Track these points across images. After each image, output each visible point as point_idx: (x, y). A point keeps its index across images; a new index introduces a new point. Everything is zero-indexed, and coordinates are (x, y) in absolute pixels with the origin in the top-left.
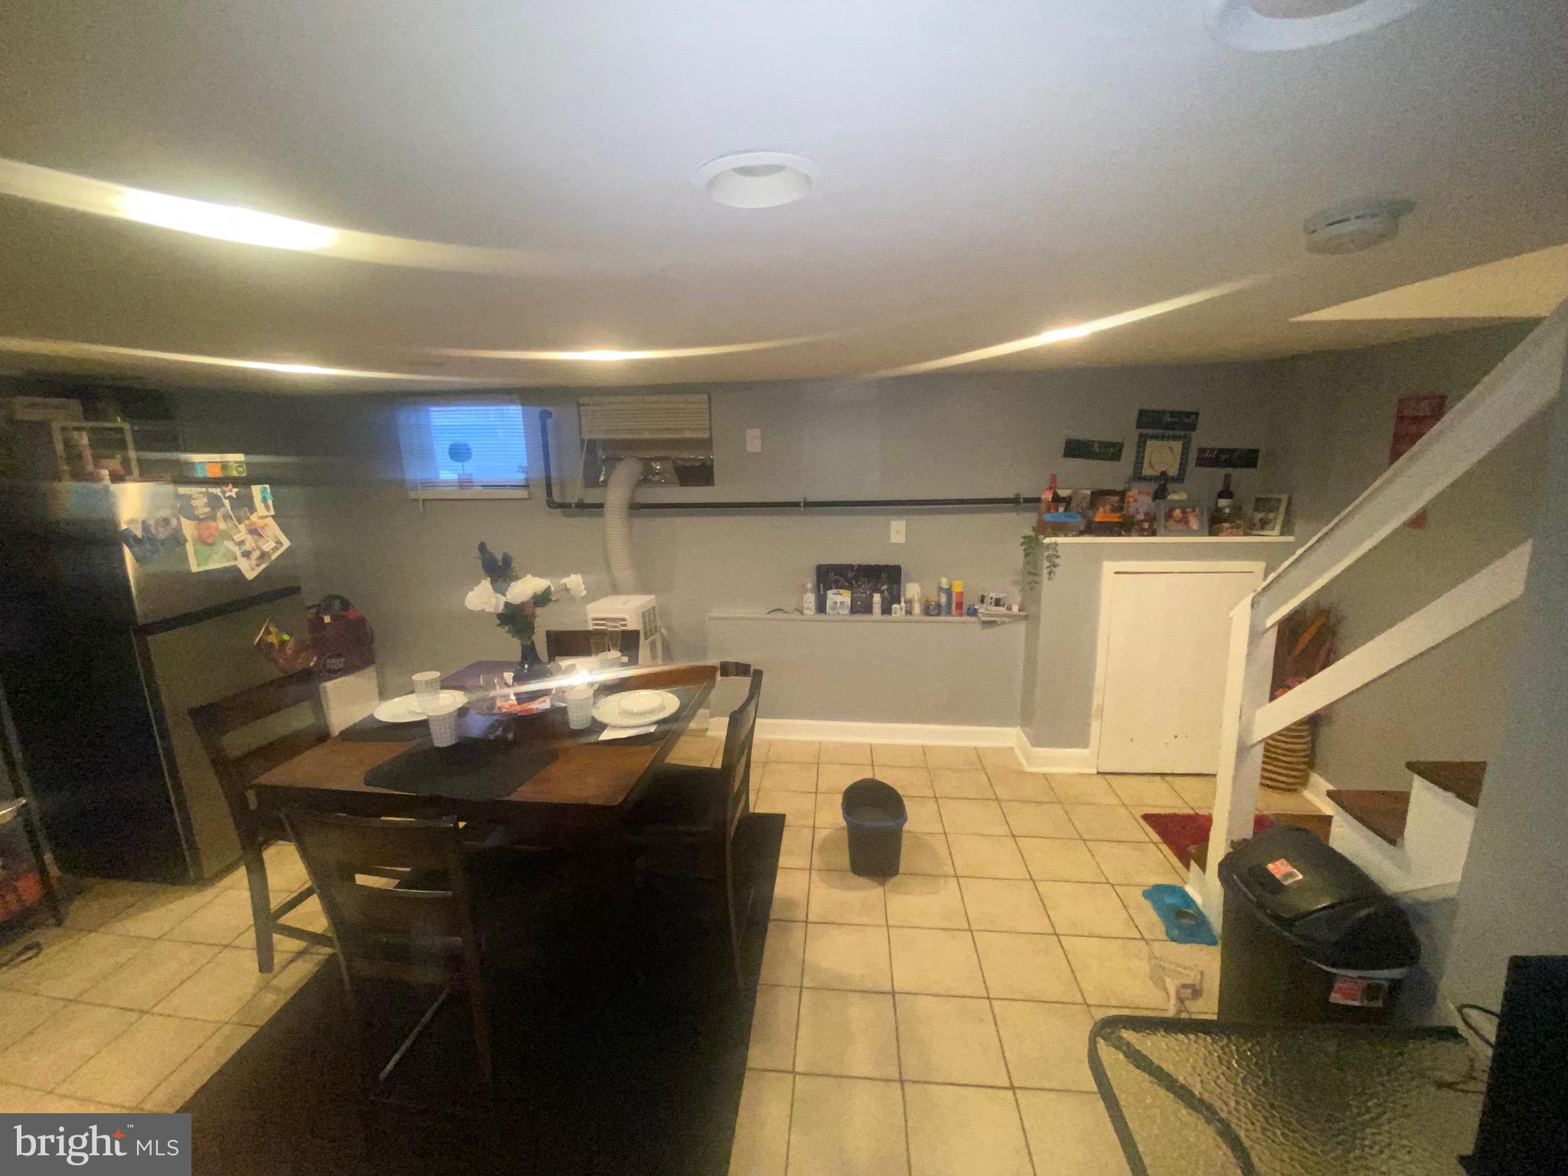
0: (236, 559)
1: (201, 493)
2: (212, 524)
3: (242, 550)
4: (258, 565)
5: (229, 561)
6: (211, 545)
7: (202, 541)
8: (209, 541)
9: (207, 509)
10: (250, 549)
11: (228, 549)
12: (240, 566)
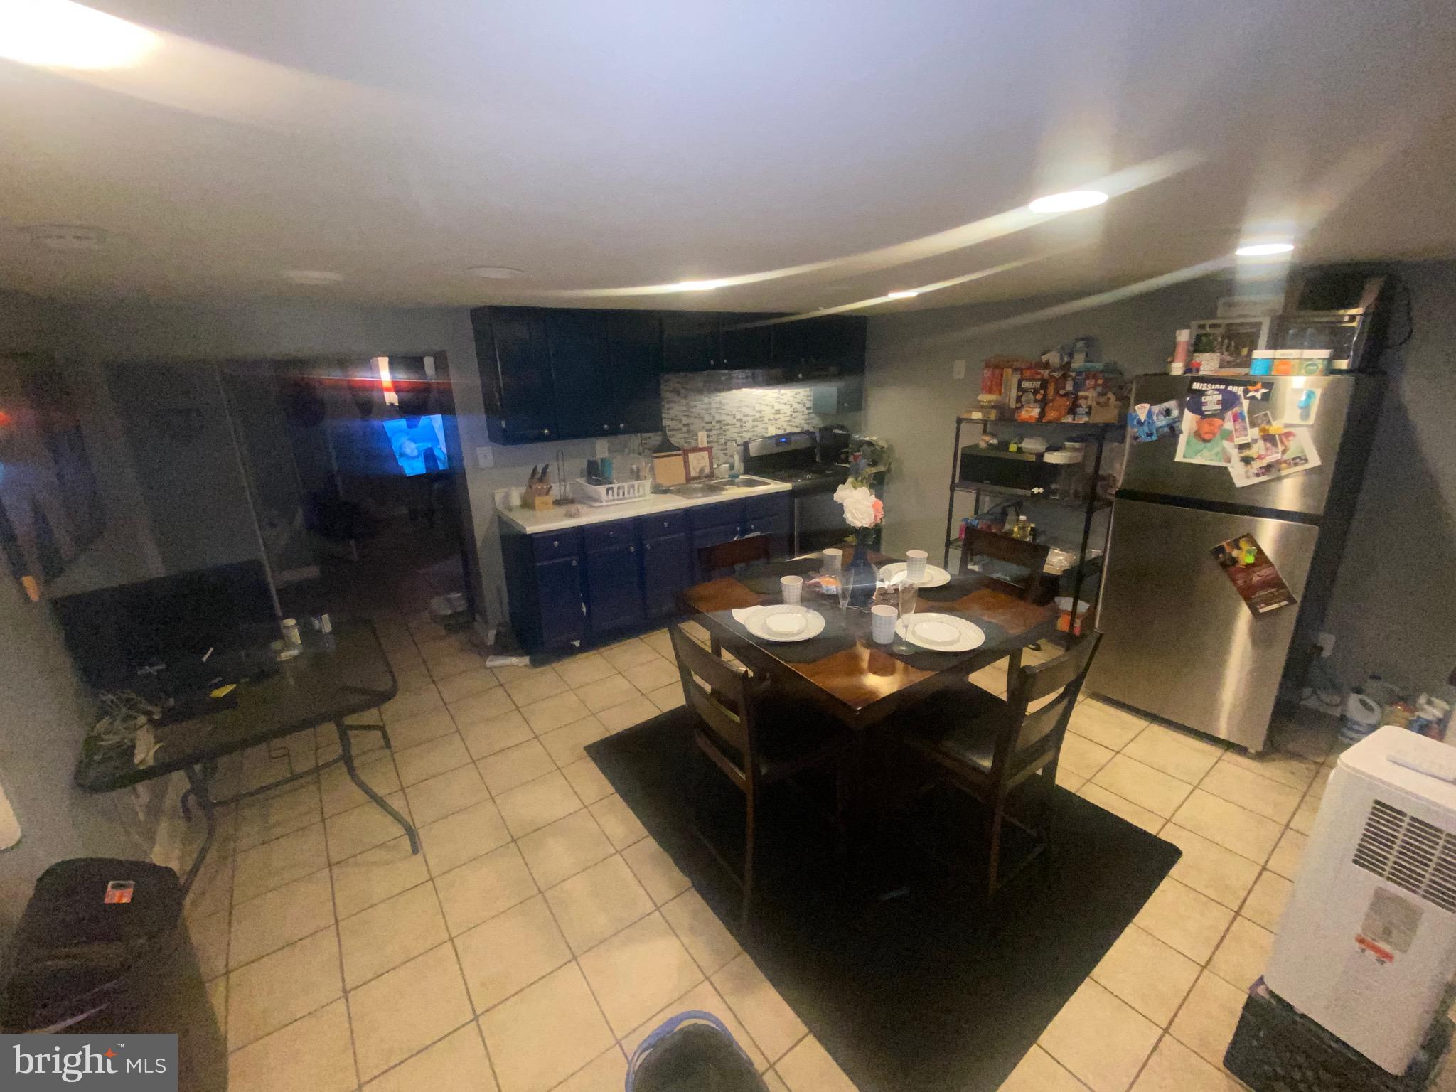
0: (1229, 461)
1: (1217, 390)
2: (1217, 421)
3: (1242, 455)
4: (1258, 475)
5: (1220, 461)
6: (1205, 441)
7: (1200, 437)
8: (1207, 437)
9: (1219, 407)
10: (1255, 456)
11: (1224, 449)
12: (1230, 470)
